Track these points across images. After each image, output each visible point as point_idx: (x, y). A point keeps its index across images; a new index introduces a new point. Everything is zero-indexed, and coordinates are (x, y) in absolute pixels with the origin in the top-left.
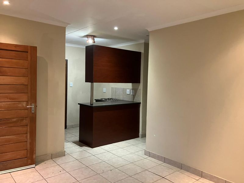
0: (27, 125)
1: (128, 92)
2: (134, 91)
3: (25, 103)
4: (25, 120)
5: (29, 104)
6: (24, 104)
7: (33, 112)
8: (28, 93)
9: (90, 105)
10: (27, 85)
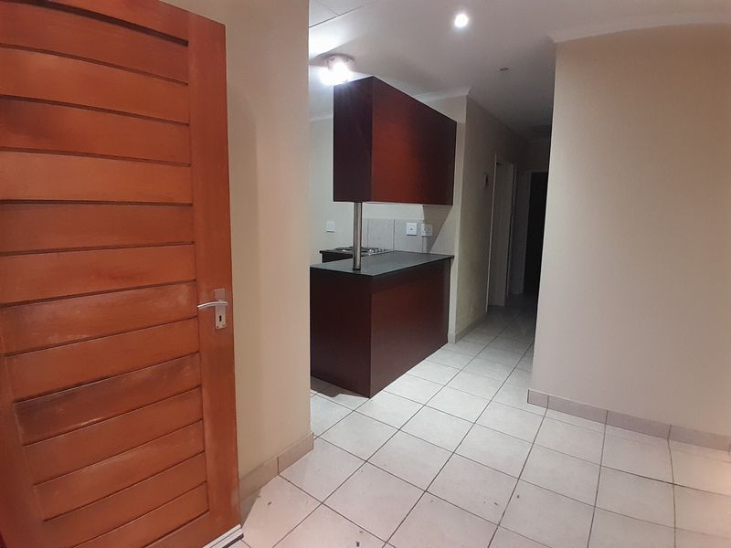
0: (199, 386)
1: (412, 228)
2: (431, 226)
3: (184, 288)
4: (188, 367)
5: (204, 294)
6: (182, 296)
7: (220, 325)
8: (193, 243)
9: (351, 271)
10: (191, 205)
